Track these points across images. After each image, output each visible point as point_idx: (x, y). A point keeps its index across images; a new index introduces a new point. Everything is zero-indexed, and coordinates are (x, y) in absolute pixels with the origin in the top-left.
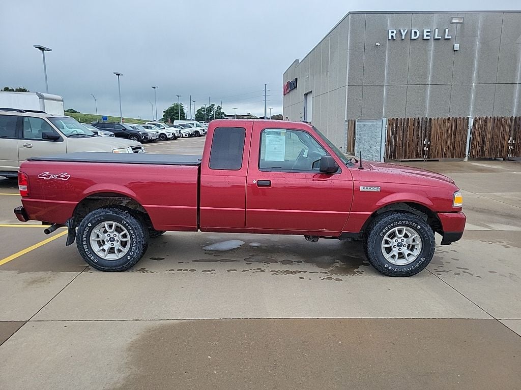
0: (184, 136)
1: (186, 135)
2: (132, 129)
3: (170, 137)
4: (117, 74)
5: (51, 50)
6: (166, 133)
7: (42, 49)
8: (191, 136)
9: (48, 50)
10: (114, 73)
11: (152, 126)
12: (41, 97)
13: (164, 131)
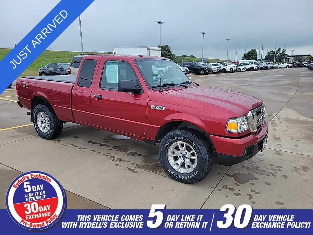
0: (242, 70)
1: (243, 70)
2: (203, 66)
3: (229, 71)
4: (203, 33)
5: (164, 23)
6: (226, 69)
7: (159, 23)
8: (247, 70)
9: (162, 23)
10: (201, 33)
11: (218, 64)
12: (149, 49)
13: (225, 67)
